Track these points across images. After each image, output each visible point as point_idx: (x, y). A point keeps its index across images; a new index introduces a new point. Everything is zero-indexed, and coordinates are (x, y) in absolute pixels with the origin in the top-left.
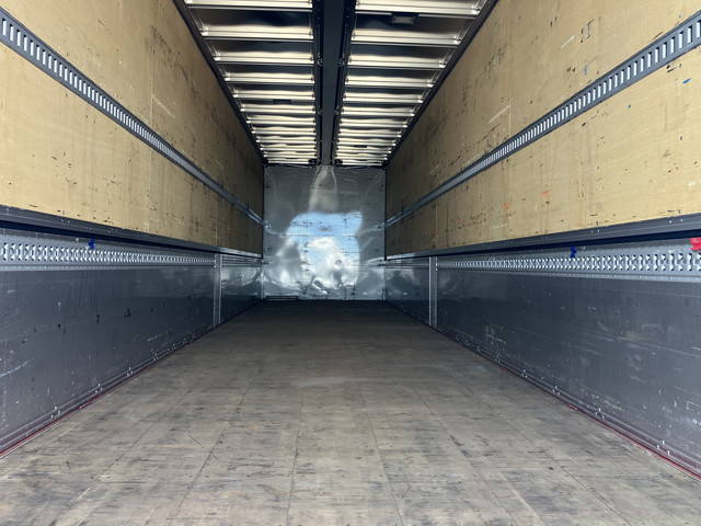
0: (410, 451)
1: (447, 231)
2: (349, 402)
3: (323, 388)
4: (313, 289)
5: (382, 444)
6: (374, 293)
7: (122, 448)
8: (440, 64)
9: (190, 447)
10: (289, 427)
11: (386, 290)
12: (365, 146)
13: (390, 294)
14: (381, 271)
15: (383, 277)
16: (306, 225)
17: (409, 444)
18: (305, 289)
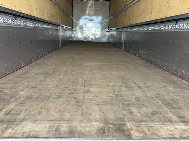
1: (129, 19)
2: (100, 70)
3: (91, 66)
5: (112, 84)
6: (105, 40)
7: (29, 83)
9: (50, 83)
10: (82, 77)
11: (108, 39)
16: (85, 19)
18: (85, 38)
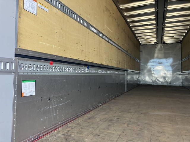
2: (171, 122)
3: (160, 115)
4: (156, 82)
6: (178, 83)
10: (148, 130)
12: (174, 36)
13: (184, 84)
14: (180, 76)
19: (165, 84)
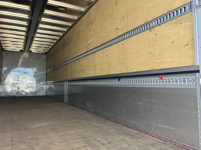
0: (86, 146)
1: (72, 74)
3: (41, 127)
4: (20, 93)
5: (75, 146)
6: (42, 93)
8: (70, 24)
11: (46, 92)
12: (41, 47)
13: (47, 93)
14: (45, 86)
15: (45, 88)
16: (18, 71)
17: (84, 144)
19: (30, 95)
